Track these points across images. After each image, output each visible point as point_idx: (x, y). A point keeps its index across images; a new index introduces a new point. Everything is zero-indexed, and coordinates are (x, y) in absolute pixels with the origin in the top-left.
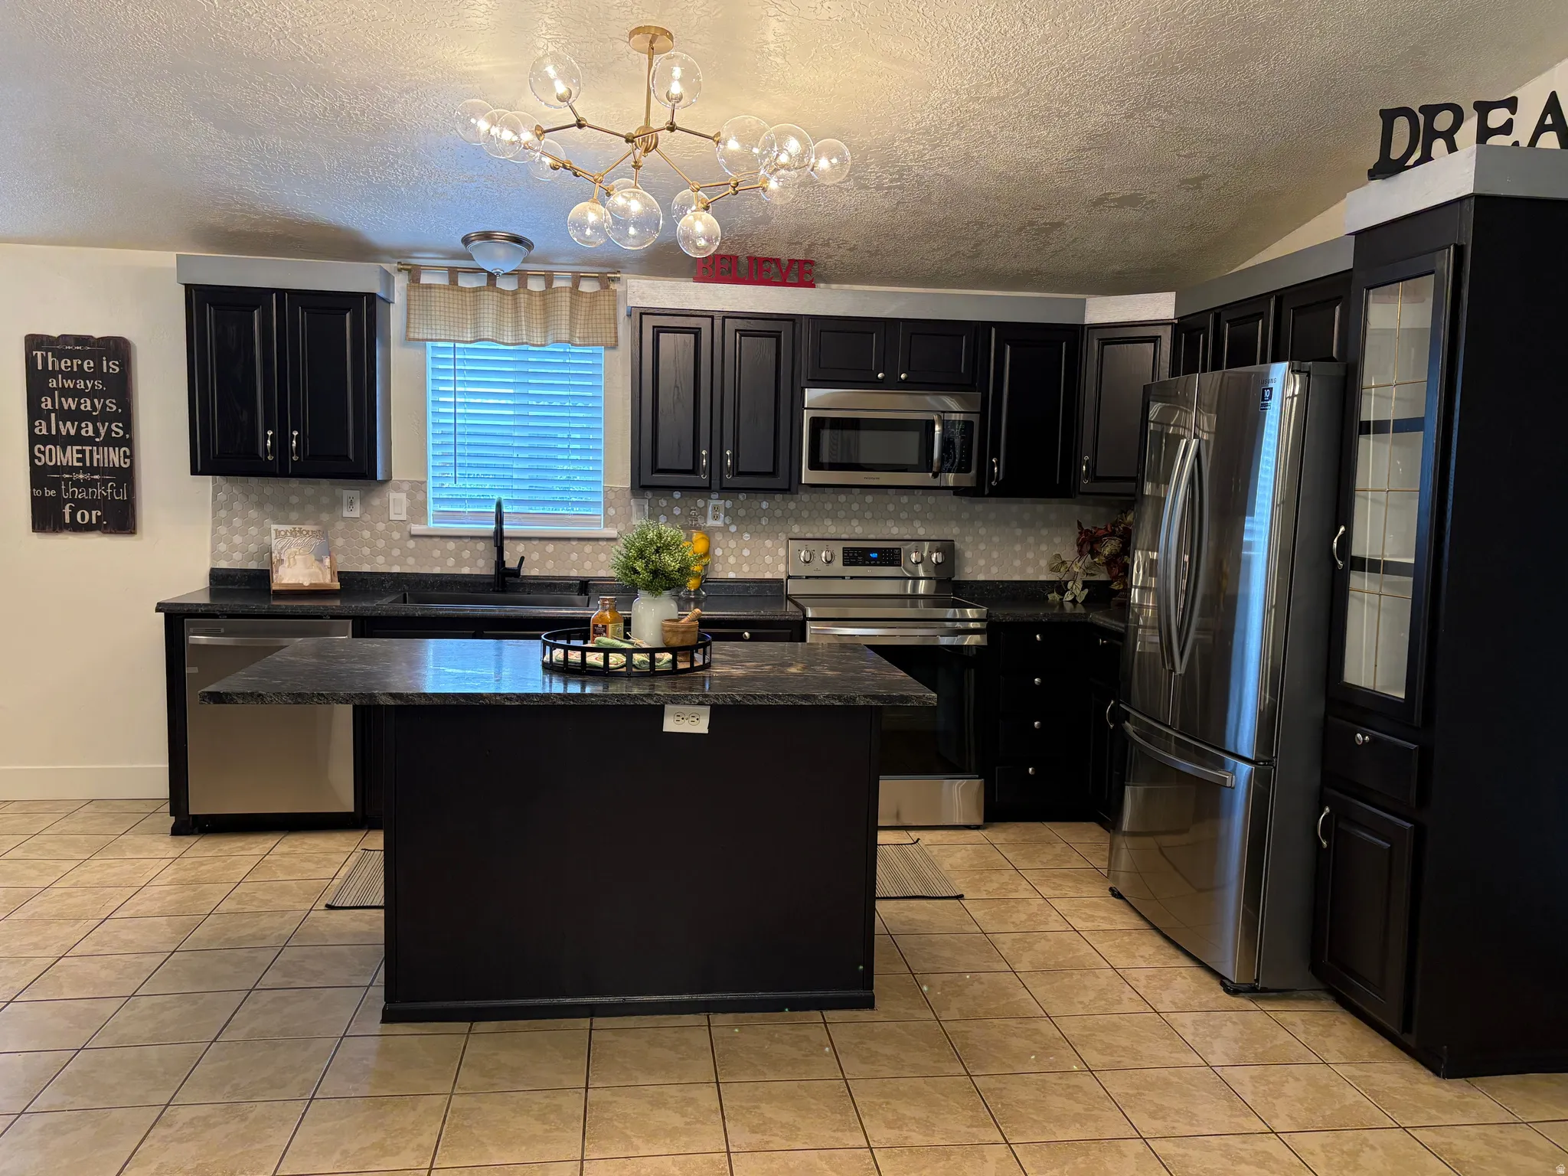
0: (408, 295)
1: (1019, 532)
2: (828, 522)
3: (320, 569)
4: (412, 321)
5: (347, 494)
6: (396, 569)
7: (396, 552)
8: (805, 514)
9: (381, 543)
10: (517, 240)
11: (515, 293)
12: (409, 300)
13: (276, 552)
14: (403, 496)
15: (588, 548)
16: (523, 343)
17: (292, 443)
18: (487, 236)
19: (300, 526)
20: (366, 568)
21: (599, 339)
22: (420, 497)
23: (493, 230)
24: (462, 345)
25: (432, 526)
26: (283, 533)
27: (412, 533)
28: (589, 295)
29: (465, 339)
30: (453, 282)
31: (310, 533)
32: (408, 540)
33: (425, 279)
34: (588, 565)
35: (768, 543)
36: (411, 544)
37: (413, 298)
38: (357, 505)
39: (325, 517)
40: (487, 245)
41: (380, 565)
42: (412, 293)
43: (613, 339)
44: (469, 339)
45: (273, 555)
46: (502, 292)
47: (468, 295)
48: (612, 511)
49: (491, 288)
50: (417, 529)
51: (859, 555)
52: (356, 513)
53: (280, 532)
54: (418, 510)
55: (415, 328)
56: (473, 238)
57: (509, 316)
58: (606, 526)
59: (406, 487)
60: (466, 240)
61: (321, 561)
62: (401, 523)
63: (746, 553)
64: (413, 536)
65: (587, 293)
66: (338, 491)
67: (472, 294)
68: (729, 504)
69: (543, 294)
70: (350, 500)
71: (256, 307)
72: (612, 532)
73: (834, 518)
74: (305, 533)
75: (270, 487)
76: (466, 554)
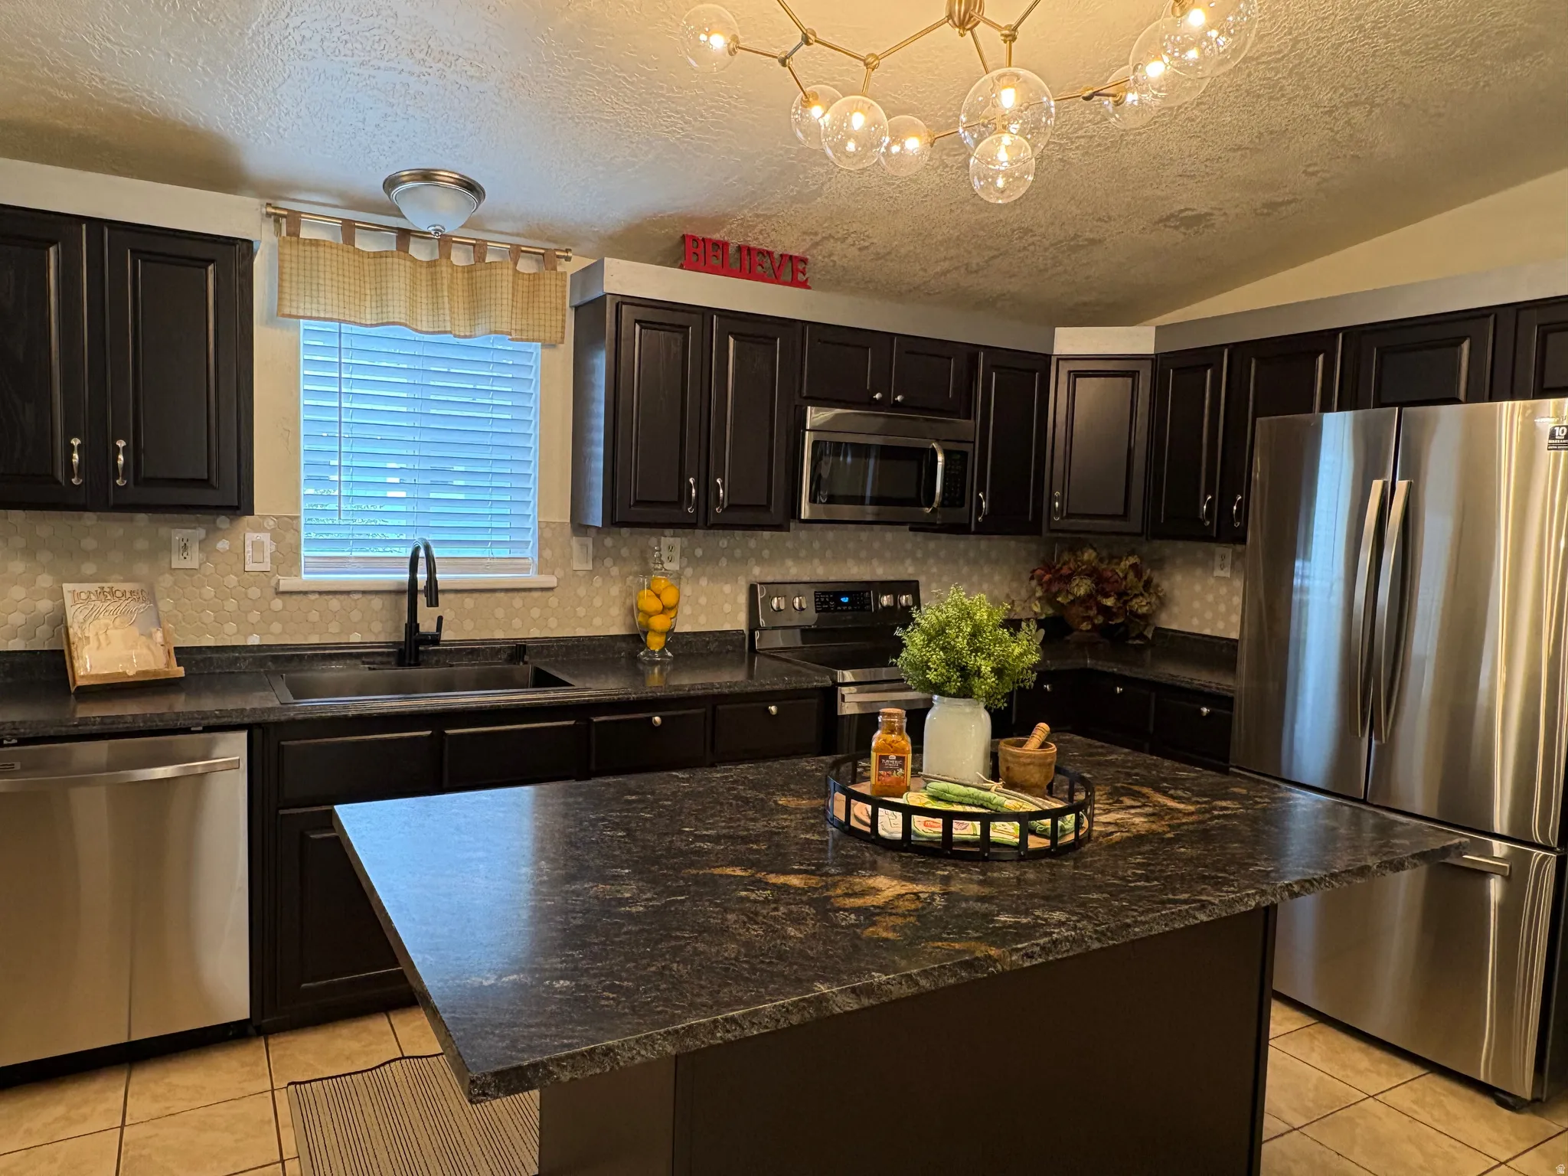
0: (280, 254)
1: (965, 570)
2: (789, 563)
3: (149, 648)
4: (287, 290)
5: (178, 535)
6: (254, 640)
7: (254, 616)
8: (766, 553)
9: (231, 604)
10: (471, 187)
11: (432, 264)
12: (281, 261)
13: (76, 626)
14: (265, 537)
15: (517, 600)
16: (445, 332)
17: (117, 459)
18: (427, 176)
19: (110, 585)
20: (209, 641)
21: (536, 334)
22: (289, 537)
23: (438, 168)
24: (357, 329)
25: (307, 578)
26: (83, 596)
27: (281, 589)
28: (526, 277)
29: (363, 322)
30: (349, 239)
31: (128, 595)
32: (274, 599)
33: (305, 233)
34: (517, 622)
35: (727, 588)
36: (278, 604)
37: (287, 257)
38: (195, 548)
39: (142, 569)
40: (427, 190)
41: (230, 635)
42: (287, 251)
43: (559, 335)
44: (369, 322)
45: (71, 631)
46: (414, 260)
47: (366, 261)
48: (547, 553)
49: (402, 253)
50: (286, 583)
51: (831, 599)
52: (193, 559)
53: (79, 595)
54: (288, 557)
55: (291, 300)
56: (404, 179)
57: (423, 296)
58: (540, 572)
59: (270, 523)
60: (391, 183)
61: (150, 636)
62: (261, 574)
63: (703, 600)
64: (280, 593)
65: (524, 274)
66: (163, 531)
67: (371, 261)
68: (685, 541)
69: (469, 270)
70: (182, 544)
71: (53, 243)
72: (550, 581)
73: (796, 558)
74: (119, 594)
75: (48, 525)
76: (356, 616)
